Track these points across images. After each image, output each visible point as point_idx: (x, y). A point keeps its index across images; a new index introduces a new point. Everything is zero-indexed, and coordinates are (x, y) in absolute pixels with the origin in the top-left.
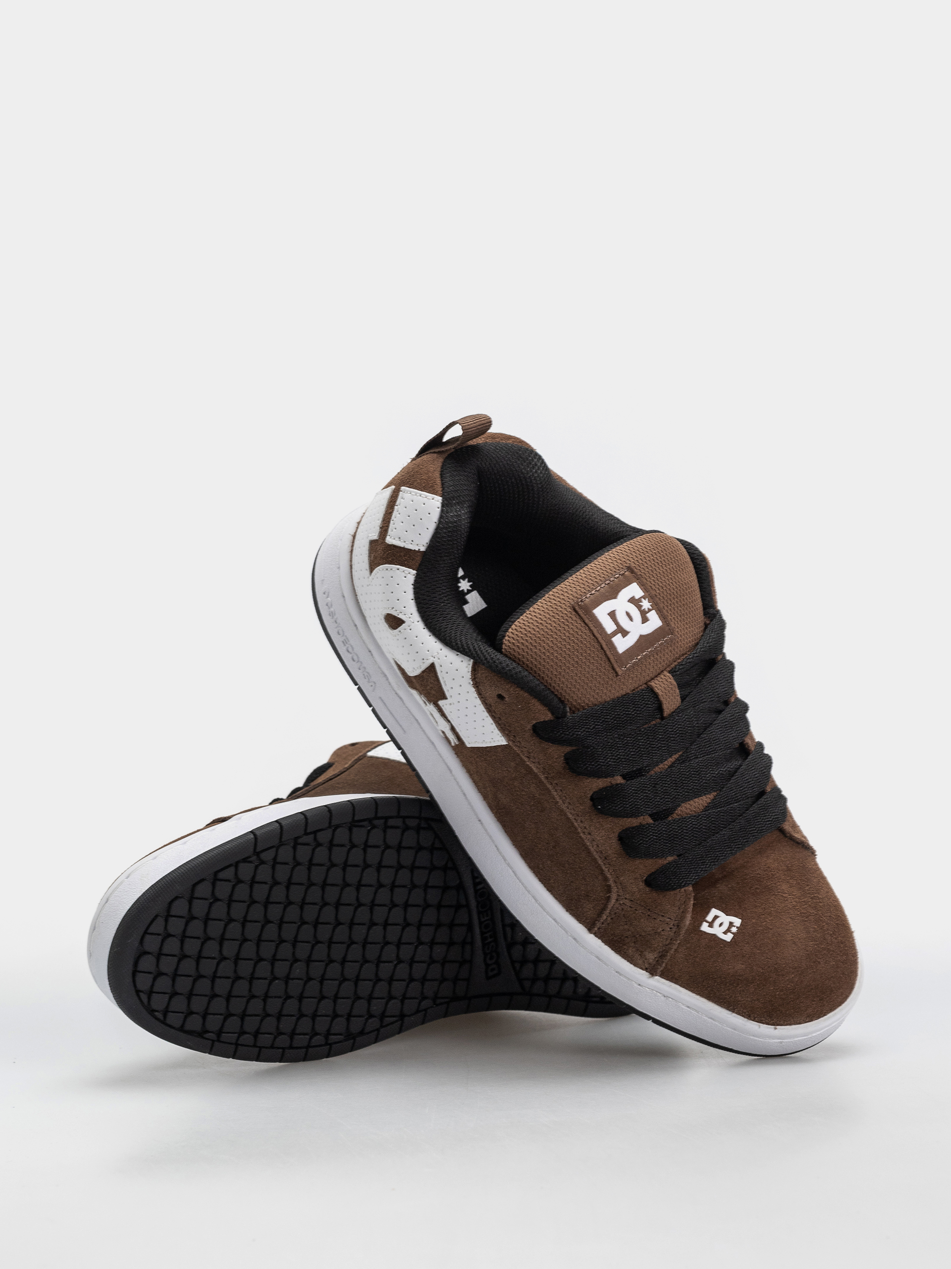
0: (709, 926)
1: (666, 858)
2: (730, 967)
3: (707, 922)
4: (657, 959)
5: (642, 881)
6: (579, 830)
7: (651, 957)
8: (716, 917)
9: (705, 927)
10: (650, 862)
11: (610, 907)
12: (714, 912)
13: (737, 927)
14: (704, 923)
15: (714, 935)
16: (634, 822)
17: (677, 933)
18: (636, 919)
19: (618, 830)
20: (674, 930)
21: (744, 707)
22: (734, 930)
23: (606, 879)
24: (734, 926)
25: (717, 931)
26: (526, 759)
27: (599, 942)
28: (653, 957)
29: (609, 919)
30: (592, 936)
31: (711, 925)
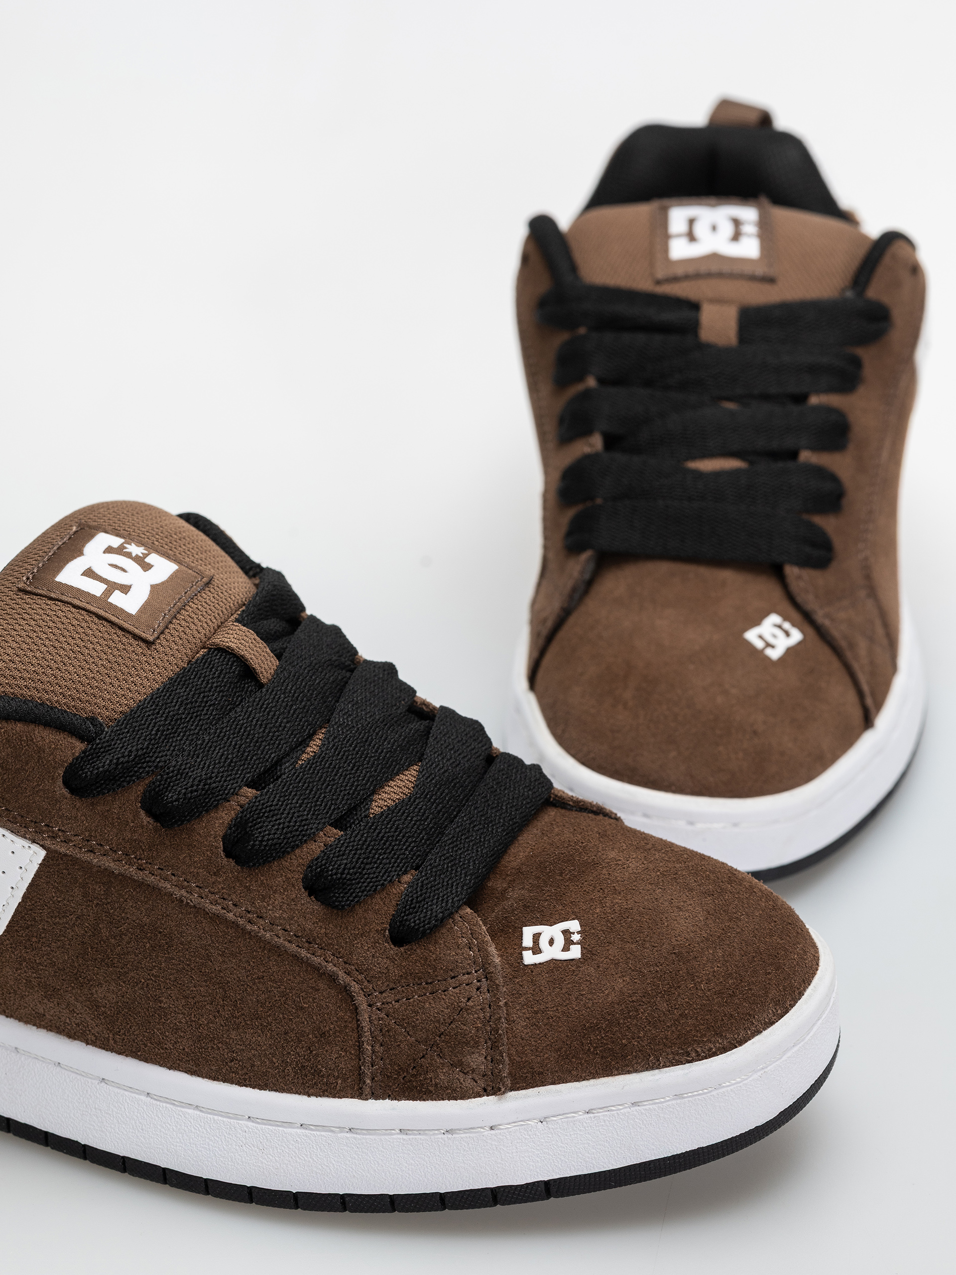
0: (534, 953)
1: (399, 882)
2: (607, 992)
3: (527, 949)
4: (489, 1058)
5: (387, 941)
6: (241, 921)
7: (477, 1060)
8: (536, 937)
9: (529, 958)
10: (377, 901)
11: (365, 1024)
12: (528, 933)
13: (578, 933)
14: (524, 952)
15: (553, 961)
16: (314, 849)
17: (493, 988)
18: (417, 1013)
19: (297, 877)
20: (484, 988)
21: (389, 669)
22: (576, 937)
23: (332, 979)
24: (574, 933)
25: (552, 952)
26: (89, 857)
27: (386, 1105)
28: (482, 1059)
29: (377, 1048)
30: (371, 1102)
31: (536, 950)
